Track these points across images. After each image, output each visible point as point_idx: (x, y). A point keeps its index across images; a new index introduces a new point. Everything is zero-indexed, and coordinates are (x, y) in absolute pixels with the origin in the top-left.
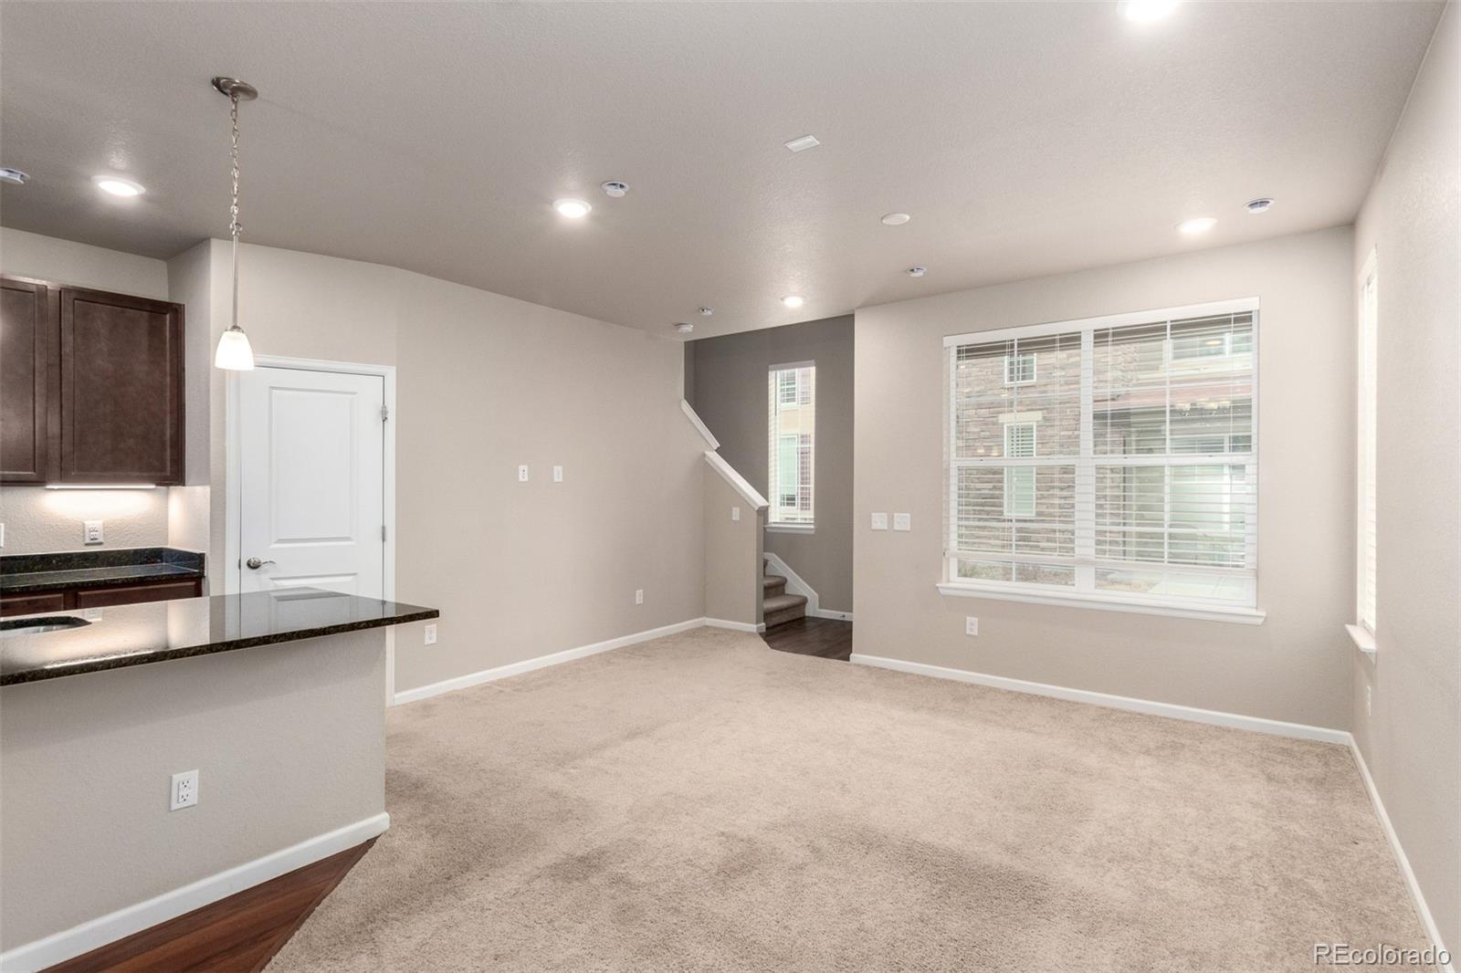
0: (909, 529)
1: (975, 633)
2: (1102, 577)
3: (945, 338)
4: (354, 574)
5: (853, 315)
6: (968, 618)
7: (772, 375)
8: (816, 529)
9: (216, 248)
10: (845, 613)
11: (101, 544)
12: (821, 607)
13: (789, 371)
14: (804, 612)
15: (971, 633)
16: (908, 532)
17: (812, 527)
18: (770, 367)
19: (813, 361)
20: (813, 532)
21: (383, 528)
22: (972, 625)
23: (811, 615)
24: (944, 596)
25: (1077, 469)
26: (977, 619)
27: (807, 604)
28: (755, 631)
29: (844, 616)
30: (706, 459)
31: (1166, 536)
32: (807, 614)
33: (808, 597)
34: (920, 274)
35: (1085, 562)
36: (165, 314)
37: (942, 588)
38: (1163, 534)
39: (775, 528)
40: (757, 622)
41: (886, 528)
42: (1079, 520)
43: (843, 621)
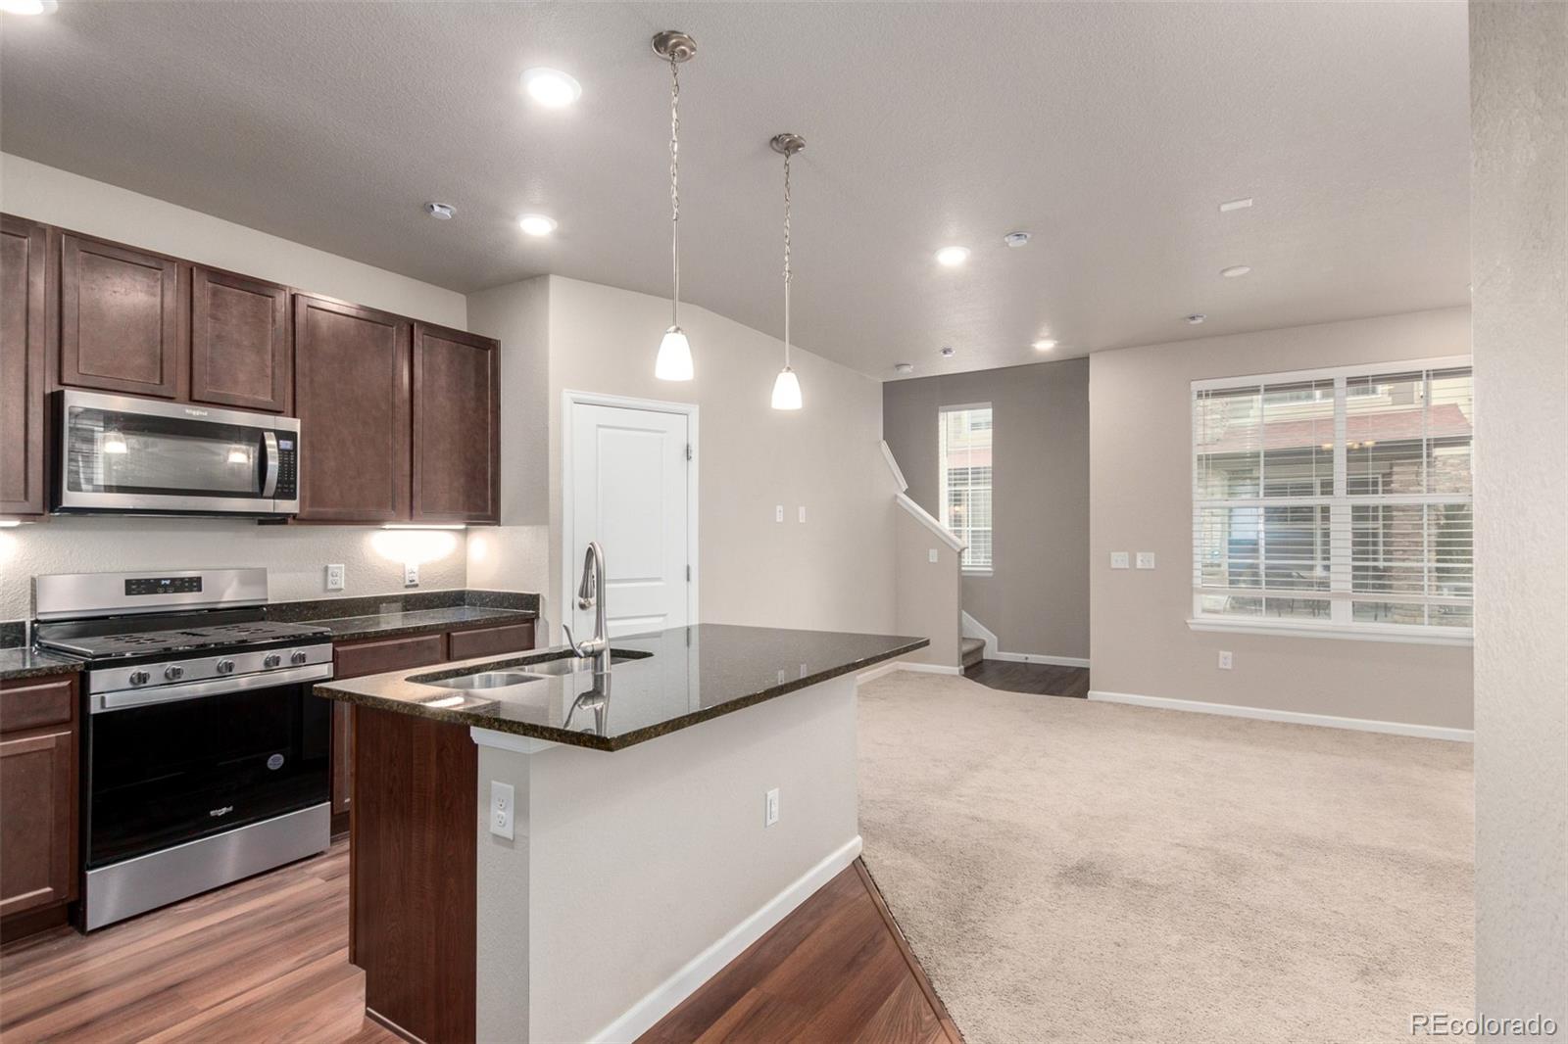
0: (1153, 566)
1: (1229, 667)
2: (1359, 610)
3: (1192, 383)
4: (664, 615)
5: (1088, 358)
6: (1221, 653)
7: (942, 416)
8: (994, 572)
9: (555, 284)
10: (1027, 655)
11: (416, 586)
12: (1000, 650)
13: (957, 413)
14: (982, 656)
15: (1224, 667)
16: (1153, 570)
17: (990, 569)
18: (940, 408)
19: (990, 403)
20: (991, 574)
21: (688, 568)
22: (1226, 659)
23: (990, 658)
24: (1196, 633)
25: (1331, 508)
26: (1230, 654)
27: (985, 648)
28: (957, 673)
29: (1027, 658)
30: (898, 501)
31: (1426, 570)
32: (984, 658)
33: (987, 641)
34: (1199, 321)
35: (1342, 596)
36: (487, 350)
37: (1191, 624)
38: (1422, 568)
39: (969, 571)
40: (959, 665)
41: (1127, 567)
42: (1334, 556)
43: (1025, 664)
